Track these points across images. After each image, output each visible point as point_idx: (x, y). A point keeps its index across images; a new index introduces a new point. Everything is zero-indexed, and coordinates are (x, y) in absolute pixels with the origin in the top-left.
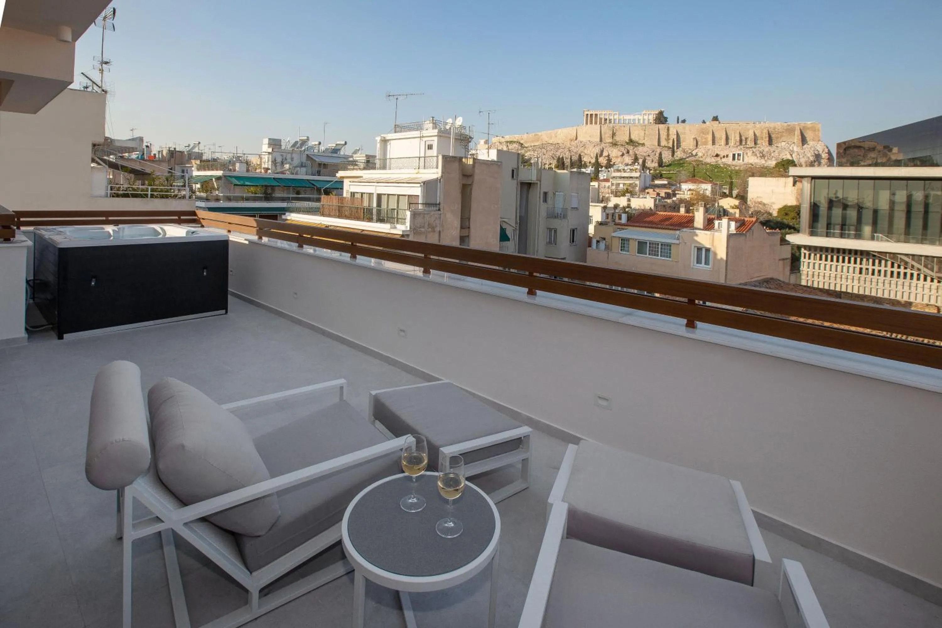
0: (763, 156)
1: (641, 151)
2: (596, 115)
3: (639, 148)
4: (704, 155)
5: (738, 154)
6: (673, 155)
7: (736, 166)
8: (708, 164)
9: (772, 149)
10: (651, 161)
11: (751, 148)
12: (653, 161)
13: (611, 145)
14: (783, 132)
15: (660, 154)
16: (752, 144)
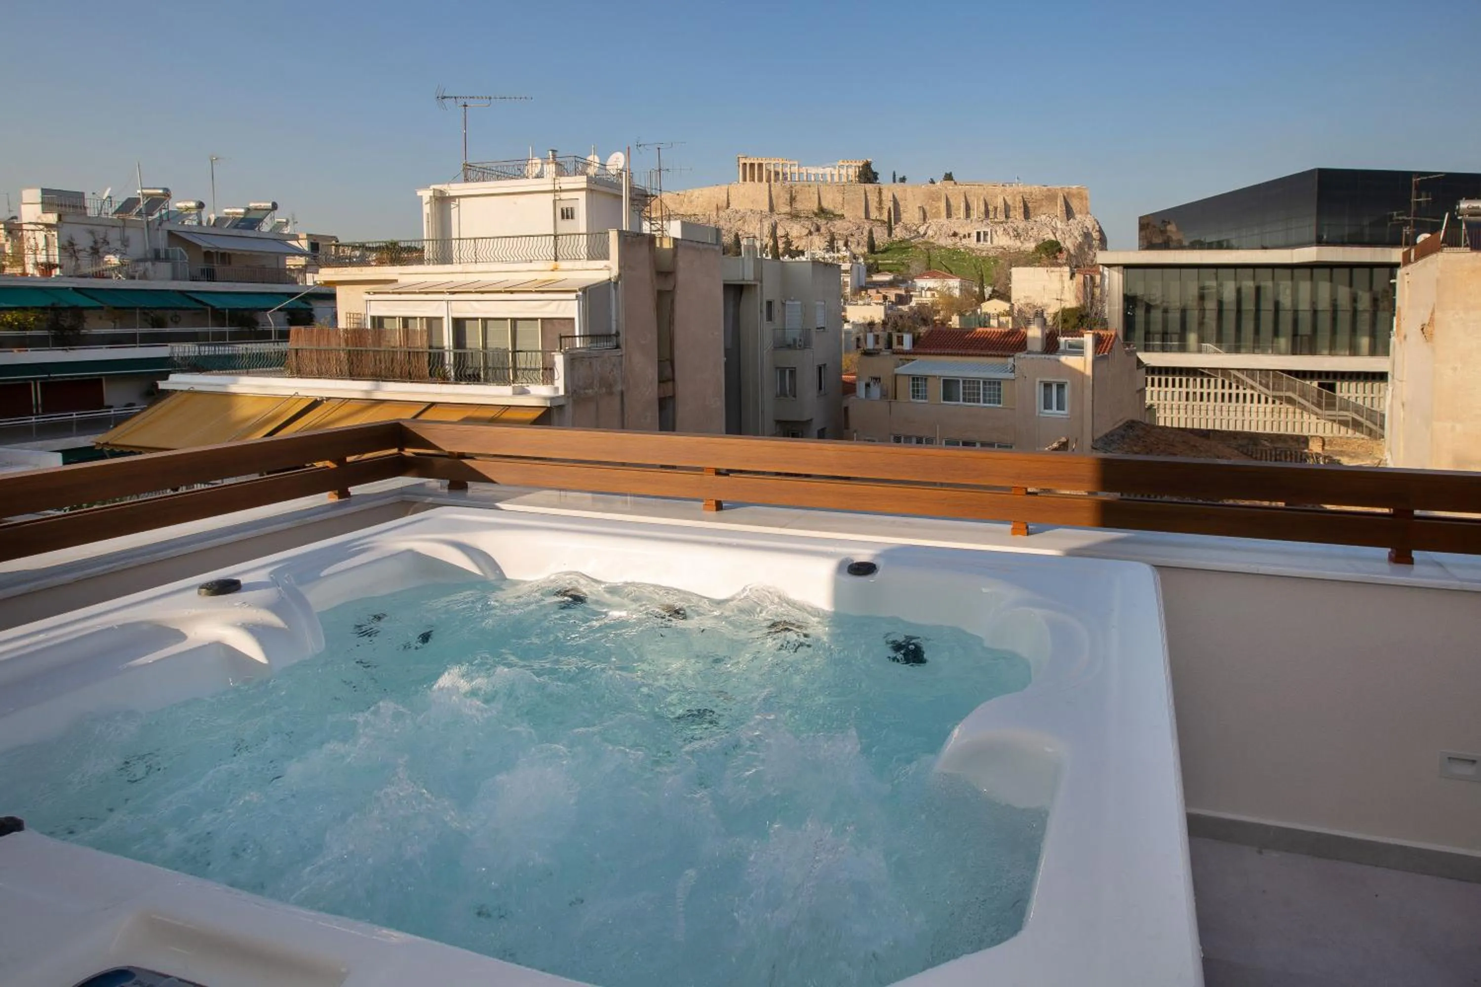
0: (1018, 236)
1: (838, 226)
2: (760, 165)
3: (835, 222)
4: (936, 234)
5: (984, 232)
6: (890, 235)
7: (983, 251)
8: (943, 247)
9: (1031, 223)
10: (856, 243)
11: (1002, 223)
12: (859, 244)
13: (789, 217)
14: (1043, 199)
15: (871, 232)
16: (1003, 219)
